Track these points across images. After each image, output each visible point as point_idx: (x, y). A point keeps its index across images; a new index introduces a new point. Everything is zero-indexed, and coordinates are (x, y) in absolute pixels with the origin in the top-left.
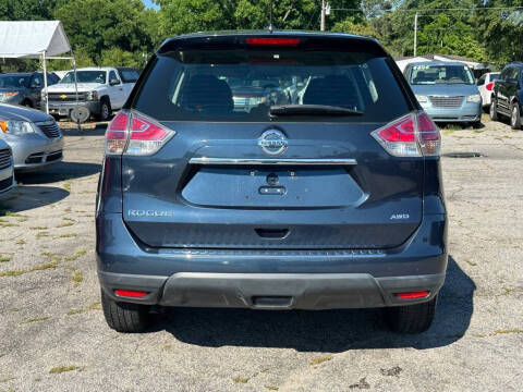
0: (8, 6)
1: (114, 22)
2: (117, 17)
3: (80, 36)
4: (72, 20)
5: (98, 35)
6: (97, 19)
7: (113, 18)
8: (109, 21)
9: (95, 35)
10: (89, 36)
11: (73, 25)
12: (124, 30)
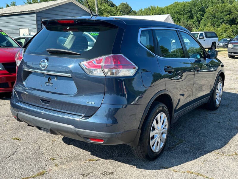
0: (190, 9)
1: (230, 13)
2: (231, 11)
3: (215, 19)
4: (212, 13)
5: (222, 19)
6: (223, 12)
7: (230, 11)
8: (228, 12)
9: (221, 19)
10: (218, 19)
11: (213, 15)
12: (233, 16)
